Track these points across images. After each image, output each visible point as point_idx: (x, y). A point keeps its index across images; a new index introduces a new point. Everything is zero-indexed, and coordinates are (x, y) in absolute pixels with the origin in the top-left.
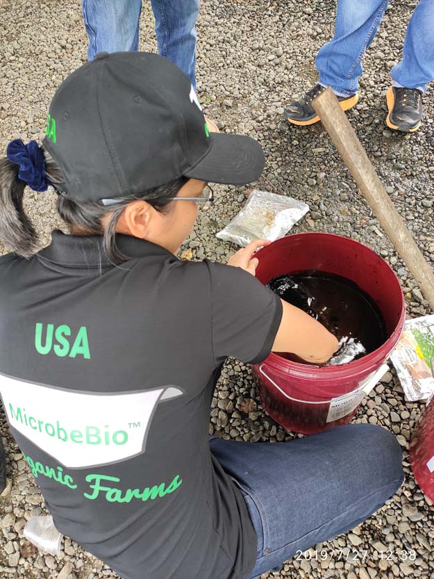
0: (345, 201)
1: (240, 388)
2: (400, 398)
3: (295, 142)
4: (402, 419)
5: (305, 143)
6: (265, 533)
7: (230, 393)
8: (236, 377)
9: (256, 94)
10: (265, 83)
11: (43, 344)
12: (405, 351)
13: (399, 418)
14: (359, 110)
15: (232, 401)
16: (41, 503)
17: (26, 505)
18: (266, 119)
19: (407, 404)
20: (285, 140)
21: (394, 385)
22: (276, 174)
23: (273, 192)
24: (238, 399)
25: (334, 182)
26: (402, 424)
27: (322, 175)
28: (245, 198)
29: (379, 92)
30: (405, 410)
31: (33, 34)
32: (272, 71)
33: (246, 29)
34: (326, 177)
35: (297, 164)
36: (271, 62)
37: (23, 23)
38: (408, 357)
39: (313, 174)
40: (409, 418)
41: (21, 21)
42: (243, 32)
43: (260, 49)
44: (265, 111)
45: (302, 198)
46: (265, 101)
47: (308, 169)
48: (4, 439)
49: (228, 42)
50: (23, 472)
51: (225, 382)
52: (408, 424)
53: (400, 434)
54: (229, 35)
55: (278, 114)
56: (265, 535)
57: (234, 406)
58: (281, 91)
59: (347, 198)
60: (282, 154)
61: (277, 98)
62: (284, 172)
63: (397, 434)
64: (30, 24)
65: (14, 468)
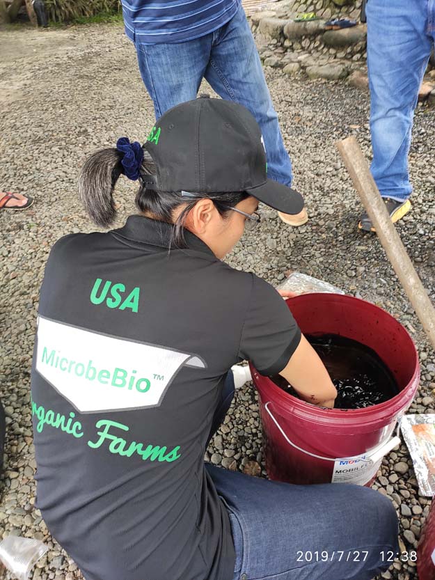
0: (381, 295)
1: (247, 449)
2: (413, 491)
3: (341, 238)
4: (413, 514)
5: (349, 240)
6: (244, 554)
7: (236, 452)
8: (245, 438)
9: (311, 196)
10: (321, 188)
11: (98, 296)
12: (424, 445)
13: (410, 511)
14: (405, 221)
15: (237, 461)
16: (22, 526)
17: (7, 525)
18: (317, 216)
19: (420, 499)
20: (331, 235)
21: (409, 477)
22: (318, 262)
23: (312, 276)
24: (243, 460)
25: (372, 277)
26: (412, 519)
27: (362, 269)
28: (285, 278)
29: (426, 209)
30: (417, 504)
31: (128, 128)
32: (328, 180)
33: (311, 145)
34: (365, 271)
35: (339, 257)
36: (329, 173)
37: (122, 120)
38: (427, 451)
39: (353, 267)
40: (421, 514)
41: (120, 118)
42: (307, 147)
43: (320, 162)
44: (316, 210)
45: (339, 285)
46: (318, 202)
47: (349, 262)
48: (6, 456)
49: (293, 153)
50: (14, 491)
51: (233, 441)
52: (419, 520)
53: (409, 529)
54: (294, 148)
55: (328, 214)
56: (245, 557)
57: (238, 466)
58: (334, 196)
59: (383, 292)
60: (326, 246)
61: (329, 201)
62: (325, 261)
63: (405, 529)
64: (128, 121)
65: (6, 486)
